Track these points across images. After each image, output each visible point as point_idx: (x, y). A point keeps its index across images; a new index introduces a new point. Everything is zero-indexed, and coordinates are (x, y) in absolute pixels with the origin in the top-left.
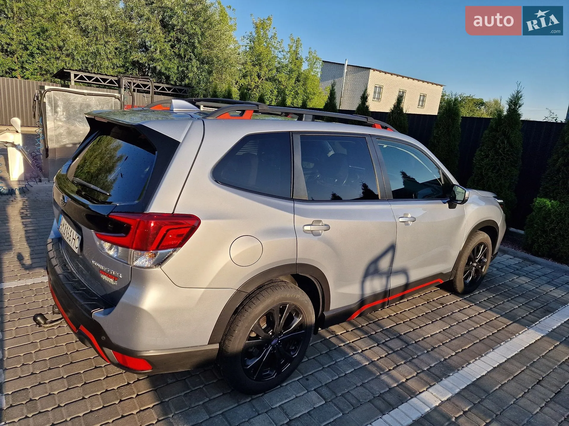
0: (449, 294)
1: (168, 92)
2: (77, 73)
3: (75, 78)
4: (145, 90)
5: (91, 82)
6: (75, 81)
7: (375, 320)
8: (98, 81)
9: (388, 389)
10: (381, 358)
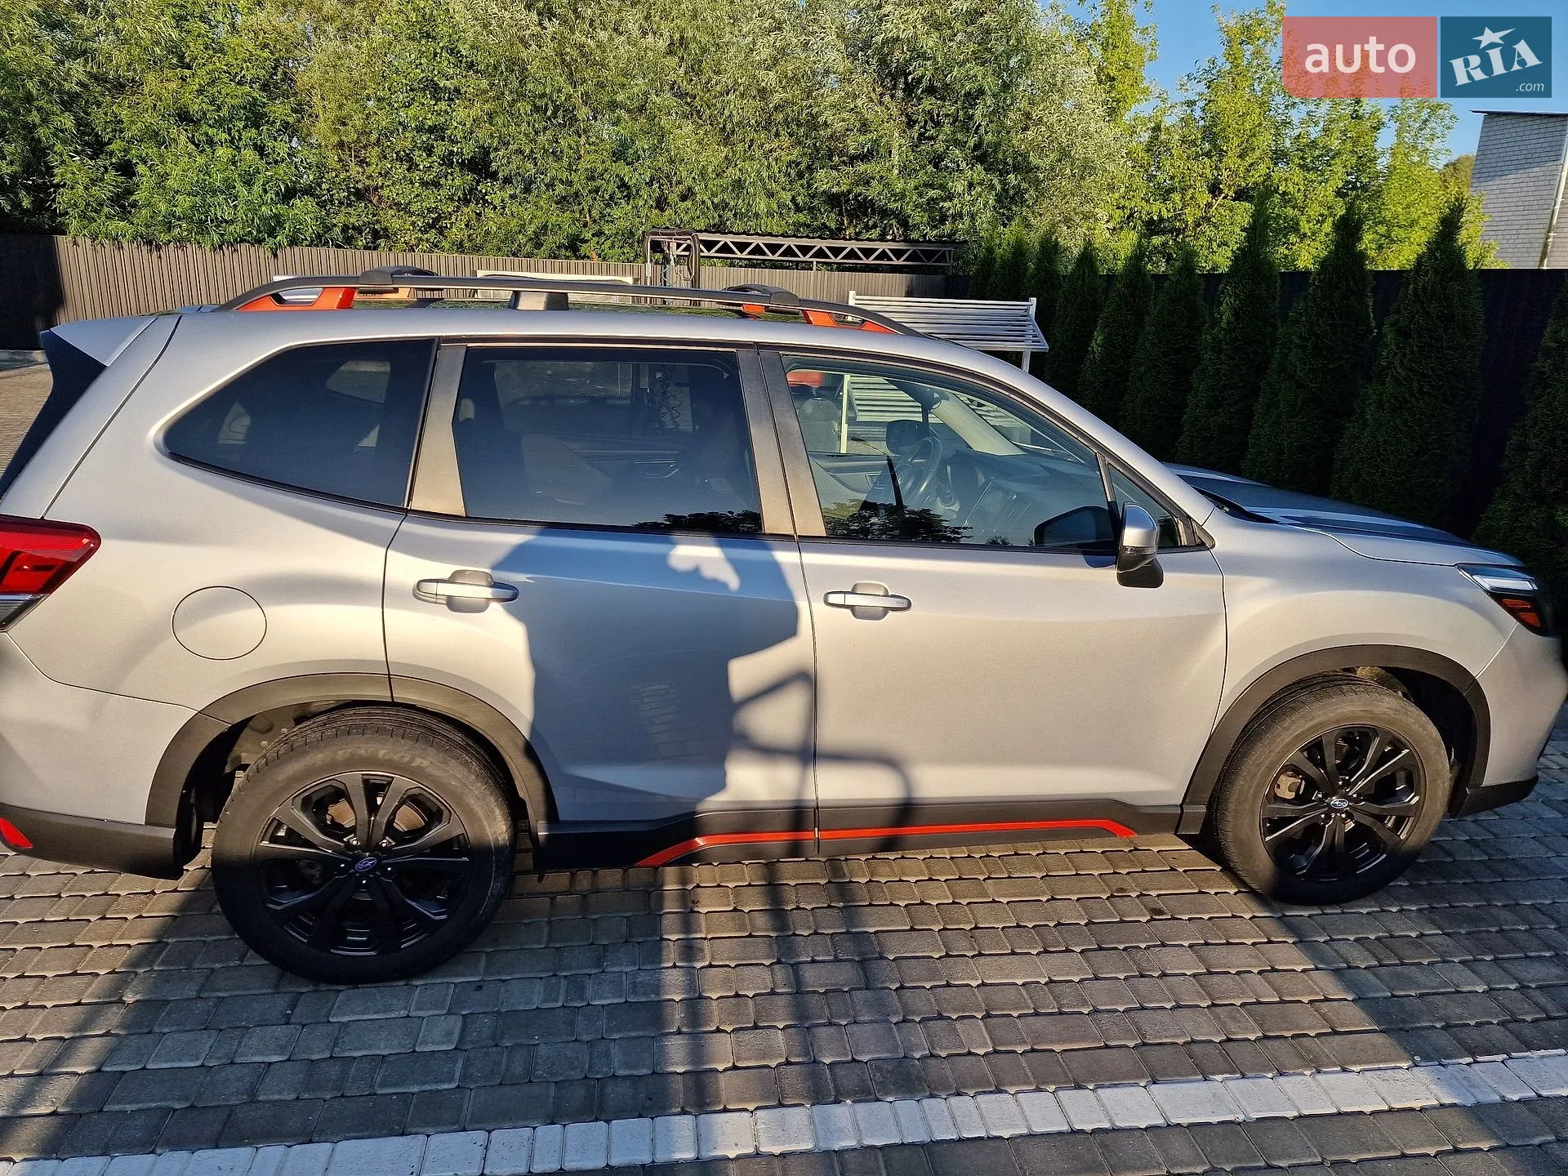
0: (1232, 891)
1: (895, 262)
3: (678, 248)
5: (712, 253)
7: (857, 901)
8: (730, 250)
9: (650, 1072)
10: (737, 995)
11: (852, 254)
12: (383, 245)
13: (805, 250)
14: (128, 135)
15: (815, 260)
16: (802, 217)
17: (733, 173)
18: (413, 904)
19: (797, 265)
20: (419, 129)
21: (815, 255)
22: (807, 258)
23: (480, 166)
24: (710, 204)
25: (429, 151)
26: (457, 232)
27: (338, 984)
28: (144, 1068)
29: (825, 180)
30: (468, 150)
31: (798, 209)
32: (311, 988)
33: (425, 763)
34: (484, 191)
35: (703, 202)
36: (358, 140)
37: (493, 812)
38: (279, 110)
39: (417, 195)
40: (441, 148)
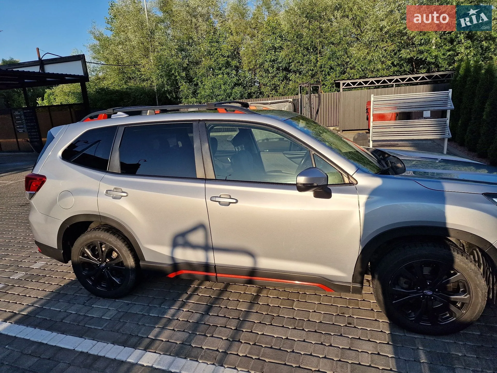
1: (427, 80)
2: (344, 82)
3: (343, 85)
4: (418, 83)
5: (354, 86)
6: (343, 88)
8: (361, 84)
9: (146, 337)
10: (187, 321)
11: (410, 79)
12: (260, 96)
13: (390, 81)
14: (198, 76)
15: (394, 84)
16: (396, 69)
17: (369, 58)
18: (114, 279)
19: (387, 86)
20: (270, 61)
21: (395, 82)
22: (391, 83)
23: (287, 70)
24: (360, 70)
25: (273, 67)
26: (281, 90)
27: (100, 297)
28: (50, 309)
29: (405, 54)
30: (284, 65)
31: (395, 66)
32: (95, 297)
33: (111, 240)
34: (289, 76)
35: (358, 69)
36: (254, 68)
37: (129, 256)
38: (234, 63)
39: (269, 81)
40: (276, 66)
